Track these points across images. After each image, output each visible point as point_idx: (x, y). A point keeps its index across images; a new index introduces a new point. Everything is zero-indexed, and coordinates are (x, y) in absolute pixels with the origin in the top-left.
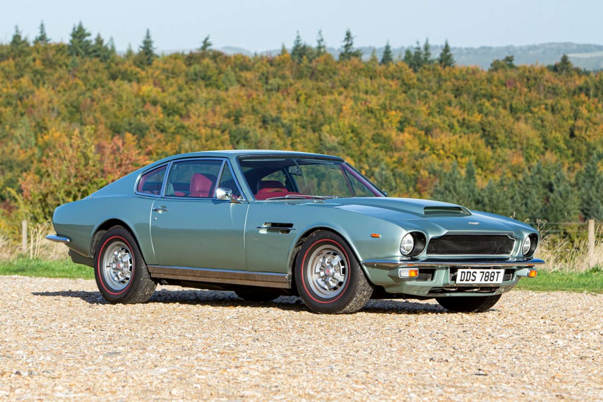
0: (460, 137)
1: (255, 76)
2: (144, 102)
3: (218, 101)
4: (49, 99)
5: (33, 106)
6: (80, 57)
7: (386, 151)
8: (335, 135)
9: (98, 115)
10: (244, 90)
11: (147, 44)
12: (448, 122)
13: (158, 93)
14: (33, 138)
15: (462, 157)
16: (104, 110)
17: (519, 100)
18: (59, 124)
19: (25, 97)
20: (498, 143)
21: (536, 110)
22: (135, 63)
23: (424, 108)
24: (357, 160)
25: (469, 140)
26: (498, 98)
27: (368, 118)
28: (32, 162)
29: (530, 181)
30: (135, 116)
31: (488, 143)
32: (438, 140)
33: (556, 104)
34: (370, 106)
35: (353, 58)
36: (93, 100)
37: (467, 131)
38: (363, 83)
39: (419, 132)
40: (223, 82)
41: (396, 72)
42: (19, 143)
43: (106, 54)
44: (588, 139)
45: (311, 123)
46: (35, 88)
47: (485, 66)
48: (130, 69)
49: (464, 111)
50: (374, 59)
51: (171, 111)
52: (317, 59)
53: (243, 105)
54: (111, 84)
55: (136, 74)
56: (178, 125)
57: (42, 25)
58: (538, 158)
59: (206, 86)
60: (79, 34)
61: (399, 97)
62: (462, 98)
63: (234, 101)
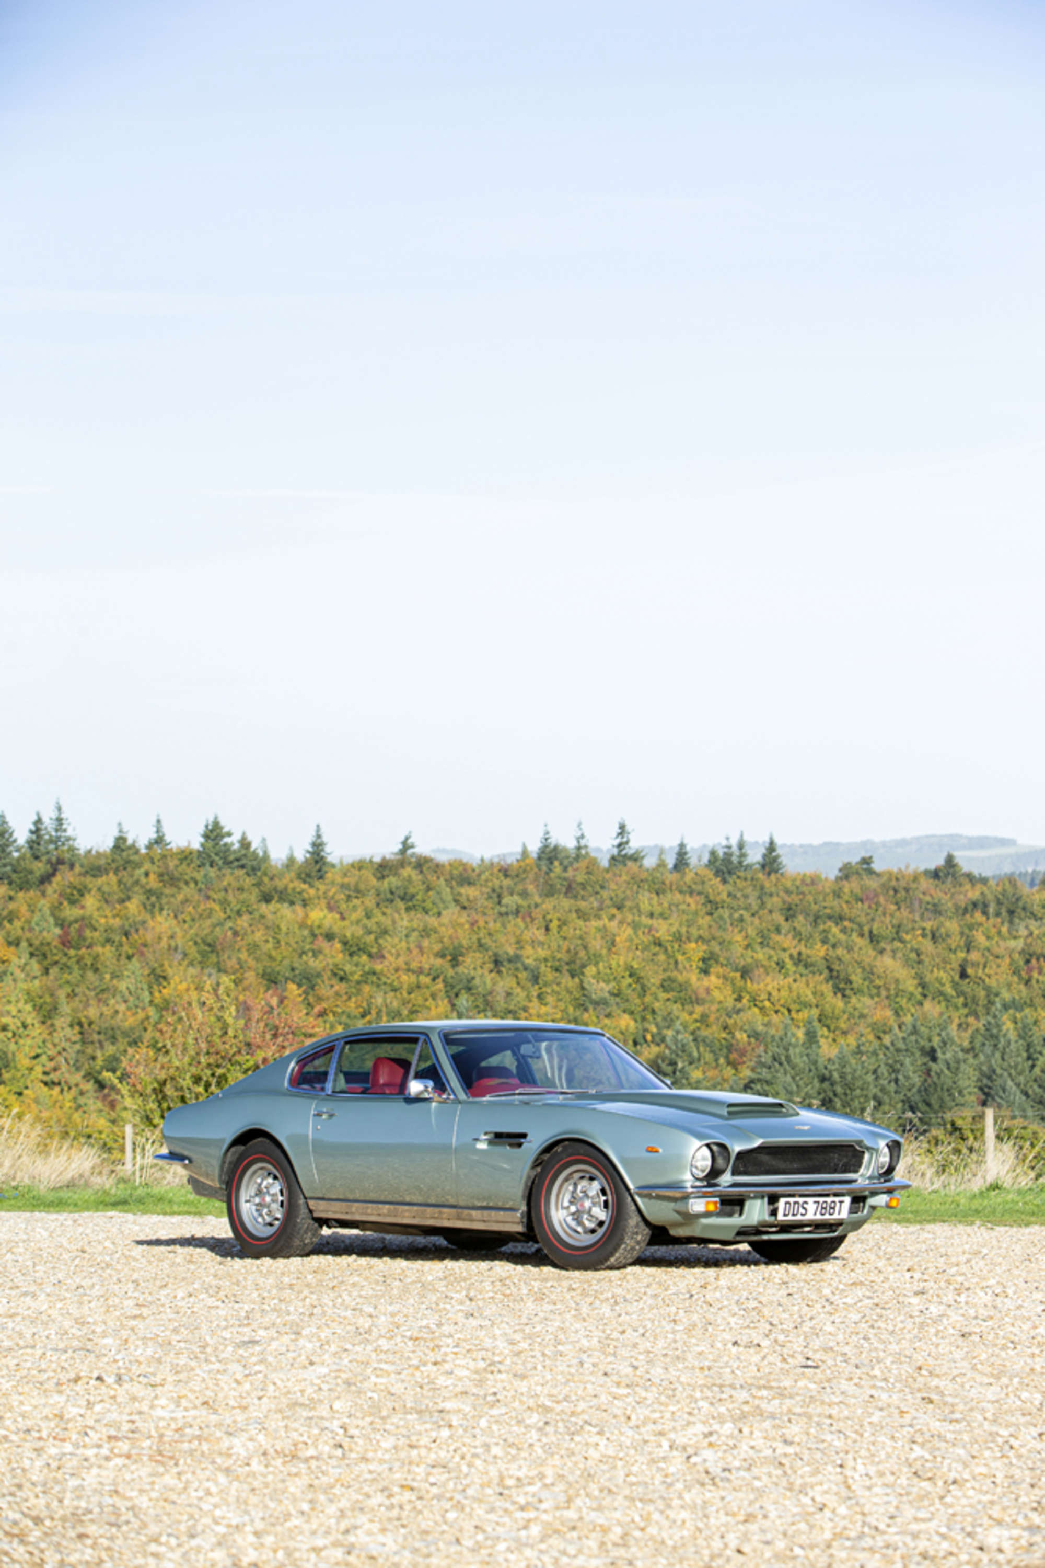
0: (795, 981)
1: (482, 894)
2: (314, 935)
3: (426, 932)
4: (170, 933)
5: (145, 944)
6: (216, 868)
7: (683, 1005)
8: (604, 981)
9: (244, 955)
10: (465, 913)
11: (318, 847)
12: (775, 959)
13: (335, 921)
14: (146, 993)
15: (798, 1011)
16: (253, 948)
17: (882, 922)
18: (185, 971)
19: (133, 930)
20: (852, 989)
22: (299, 877)
23: (739, 938)
24: (639, 1019)
25: (808, 984)
26: (850, 920)
27: (655, 954)
28: (145, 1030)
29: (901, 1045)
30: (300, 956)
31: (837, 990)
32: (762, 985)
33: (938, 929)
34: (657, 935)
35: (630, 863)
36: (236, 934)
37: (804, 972)
38: (646, 900)
39: (732, 974)
40: (434, 903)
41: (695, 883)
42: (125, 1001)
43: (255, 863)
44: (987, 980)
45: (567, 964)
46: (148, 917)
47: (832, 874)
48: (291, 886)
49: (800, 940)
50: (662, 864)
51: (355, 949)
52: (576, 865)
53: (464, 938)
54: (264, 908)
55: (300, 893)
56: (367, 969)
57: (159, 821)
58: (913, 1010)
59: (408, 909)
60: (214, 833)
61: (701, 921)
62: (796, 921)
63: (451, 931)
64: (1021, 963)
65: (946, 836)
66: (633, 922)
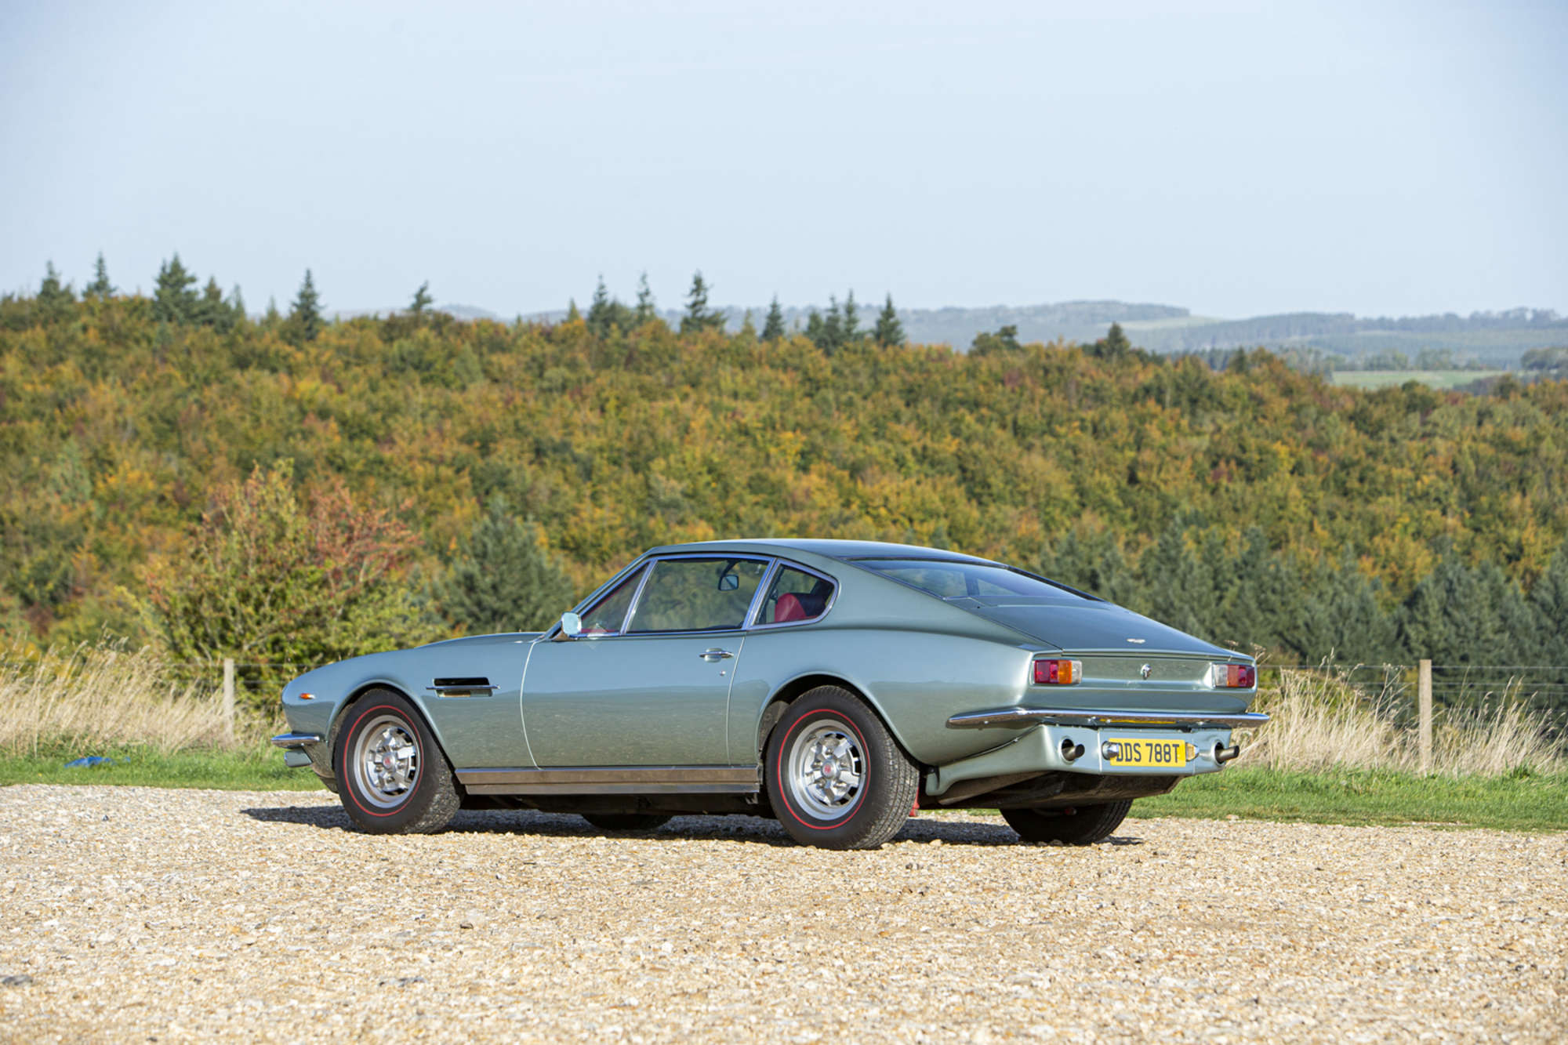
0: (918, 483)
1: (519, 363)
2: (303, 413)
3: (447, 411)
4: (116, 405)
5: (84, 419)
6: (175, 323)
7: (776, 510)
8: (675, 478)
9: (213, 436)
10: (496, 389)
11: (307, 299)
12: (893, 454)
13: (331, 395)
14: (87, 483)
15: (922, 521)
16: (225, 427)
17: (1030, 410)
18: (137, 454)
19: (68, 401)
20: (991, 495)
21: (1062, 430)
22: (282, 336)
23: (847, 426)
24: (719, 527)
25: (934, 487)
26: (990, 407)
27: (740, 445)
28: (86, 529)
29: (1053, 568)
30: (286, 438)
31: (972, 495)
32: (876, 488)
33: (1102, 419)
34: (743, 421)
35: (707, 328)
36: (203, 408)
37: (931, 472)
38: (729, 377)
39: (839, 473)
40: (456, 374)
41: (791, 355)
42: (59, 492)
43: (225, 318)
44: (1163, 487)
45: (629, 455)
46: (88, 384)
47: (962, 345)
48: (273, 348)
49: (925, 431)
50: (748, 331)
51: (356, 430)
52: (638, 329)
53: (496, 417)
54: (237, 376)
55: (285, 358)
56: (371, 456)
57: (101, 261)
58: (1068, 523)
59: (424, 381)
60: (173, 278)
61: (798, 404)
62: (920, 406)
63: (480, 411)
64: (1207, 465)
65: (1100, 303)
66: (712, 403)
